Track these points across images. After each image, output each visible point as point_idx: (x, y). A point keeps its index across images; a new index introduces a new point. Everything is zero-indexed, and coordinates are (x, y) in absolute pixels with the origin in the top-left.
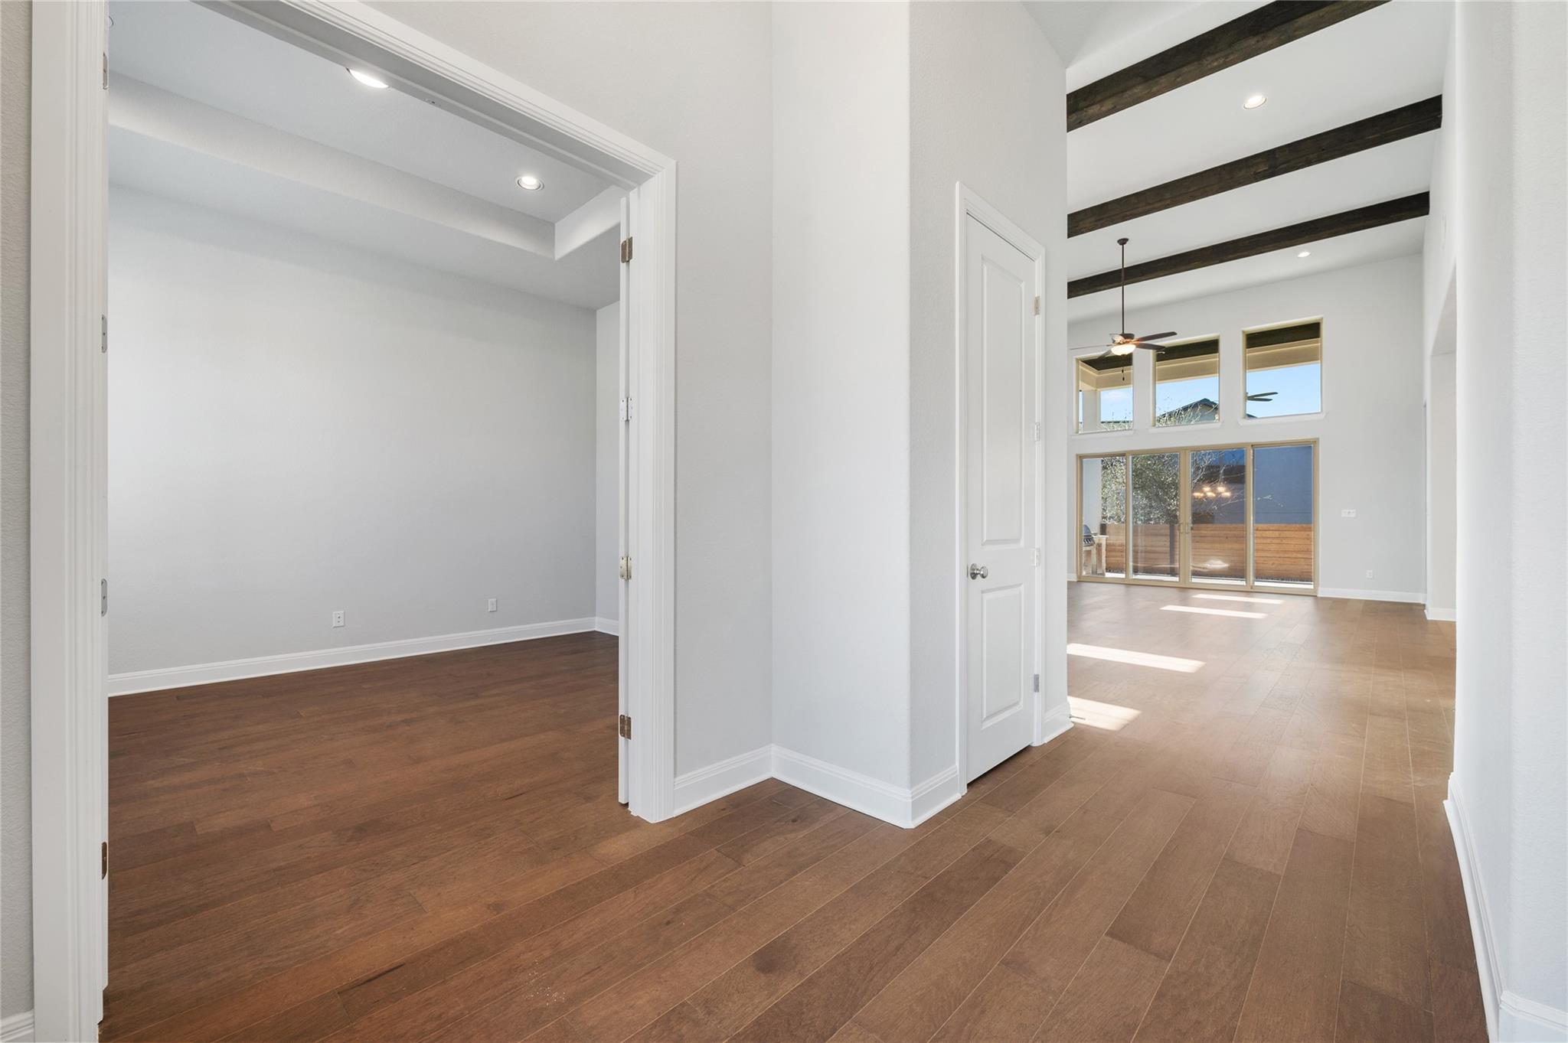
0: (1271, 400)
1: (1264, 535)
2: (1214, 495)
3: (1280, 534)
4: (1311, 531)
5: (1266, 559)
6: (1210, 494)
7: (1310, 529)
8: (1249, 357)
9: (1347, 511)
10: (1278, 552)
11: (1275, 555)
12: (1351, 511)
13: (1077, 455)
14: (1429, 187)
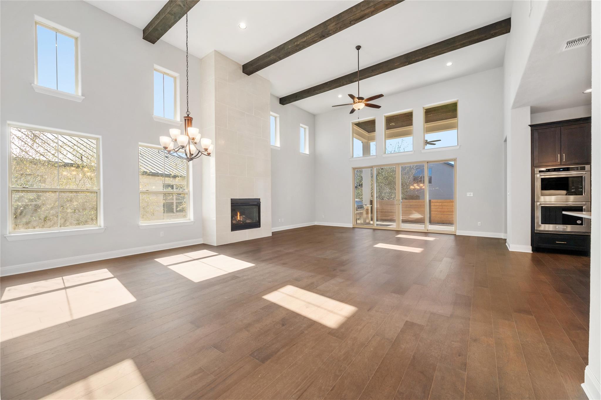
0: (435, 144)
1: (435, 205)
2: (419, 188)
3: (442, 204)
4: (453, 202)
5: (436, 215)
6: (417, 187)
7: (452, 202)
8: (426, 127)
9: (469, 193)
10: (441, 212)
11: (440, 213)
12: (471, 193)
13: (352, 168)
14: (511, 15)
